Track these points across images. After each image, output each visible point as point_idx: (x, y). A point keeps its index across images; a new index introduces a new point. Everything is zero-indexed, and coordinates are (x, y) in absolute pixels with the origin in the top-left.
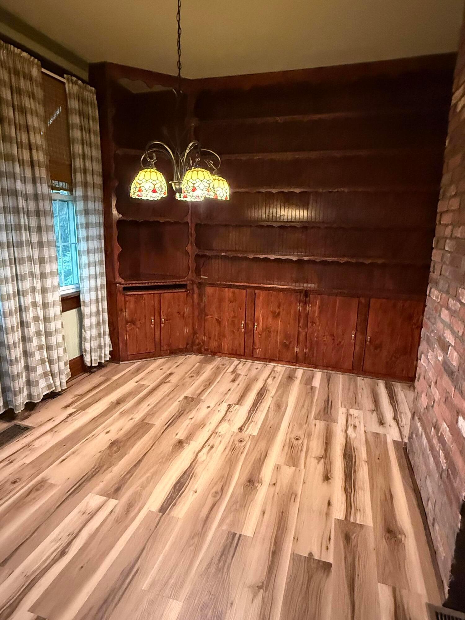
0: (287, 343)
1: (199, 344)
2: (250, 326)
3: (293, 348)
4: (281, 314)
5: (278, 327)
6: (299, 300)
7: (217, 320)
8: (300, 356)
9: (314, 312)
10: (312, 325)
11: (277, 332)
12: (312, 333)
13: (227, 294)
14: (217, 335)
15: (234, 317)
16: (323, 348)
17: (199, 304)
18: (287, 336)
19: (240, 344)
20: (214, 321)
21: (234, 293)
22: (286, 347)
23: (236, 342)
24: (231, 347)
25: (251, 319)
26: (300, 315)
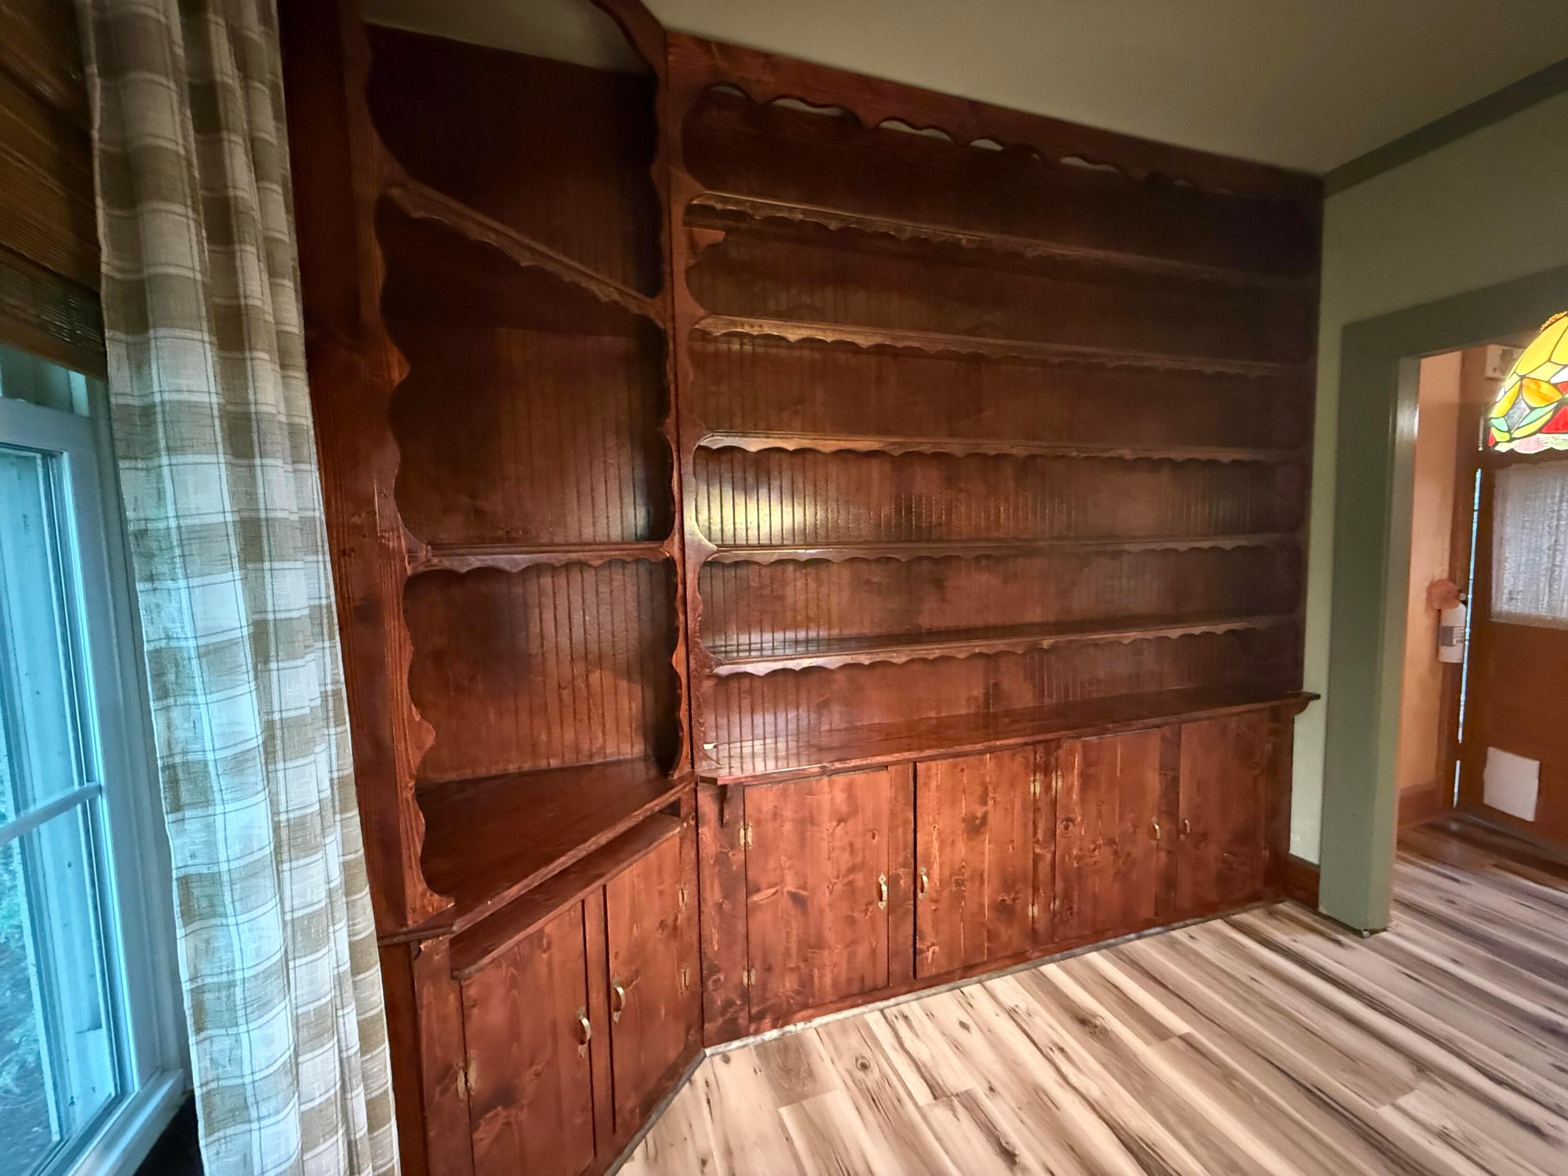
0: (1009, 902)
1: (729, 1003)
2: (902, 882)
3: (1025, 909)
4: (992, 820)
5: (982, 862)
6: (1032, 766)
7: (795, 897)
8: (1041, 927)
9: (1069, 790)
10: (1067, 828)
11: (982, 875)
12: (1068, 851)
13: (825, 799)
14: (794, 950)
15: (851, 870)
16: (1095, 884)
17: (722, 860)
18: (1008, 884)
19: (873, 953)
20: (786, 903)
21: (850, 789)
22: (1005, 910)
23: (862, 950)
24: (843, 978)
25: (906, 857)
26: (1037, 810)
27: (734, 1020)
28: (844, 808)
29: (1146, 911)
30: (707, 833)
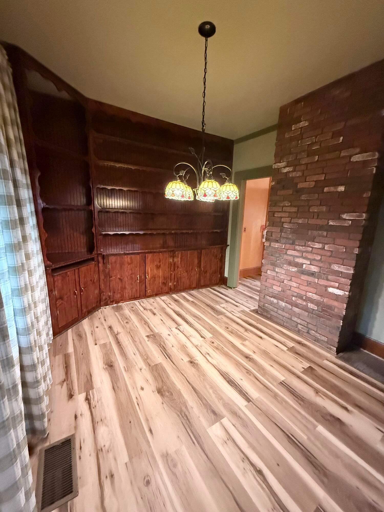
0: (165, 282)
1: (106, 299)
2: (143, 277)
3: (169, 284)
4: (161, 266)
5: (160, 274)
6: (170, 256)
7: (120, 279)
8: (172, 287)
9: (178, 261)
10: (178, 268)
11: (159, 277)
12: (178, 273)
13: (126, 259)
14: (120, 289)
15: (132, 274)
16: (183, 280)
17: (104, 271)
18: (165, 278)
19: (137, 290)
20: (118, 280)
21: (131, 258)
22: (164, 284)
23: (134, 290)
24: (130, 295)
25: (143, 272)
26: (171, 265)
27: (107, 302)
28: (130, 262)
29: (194, 285)
30: (100, 265)
